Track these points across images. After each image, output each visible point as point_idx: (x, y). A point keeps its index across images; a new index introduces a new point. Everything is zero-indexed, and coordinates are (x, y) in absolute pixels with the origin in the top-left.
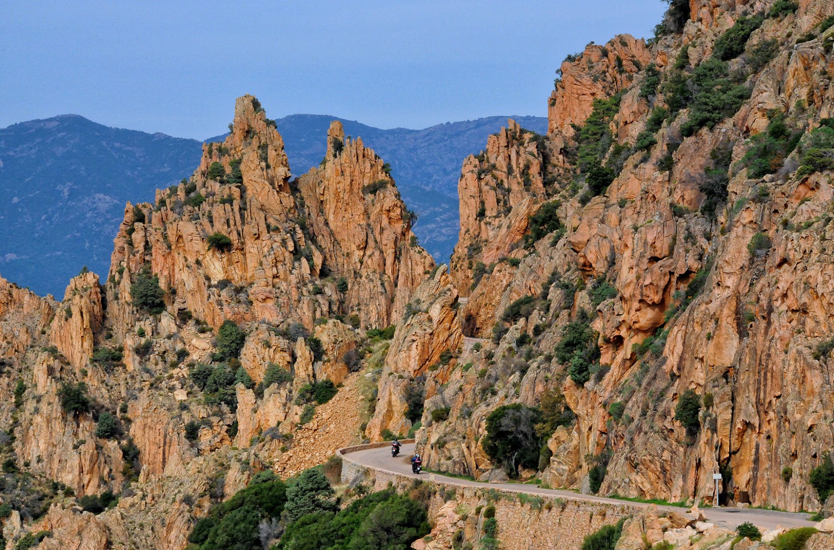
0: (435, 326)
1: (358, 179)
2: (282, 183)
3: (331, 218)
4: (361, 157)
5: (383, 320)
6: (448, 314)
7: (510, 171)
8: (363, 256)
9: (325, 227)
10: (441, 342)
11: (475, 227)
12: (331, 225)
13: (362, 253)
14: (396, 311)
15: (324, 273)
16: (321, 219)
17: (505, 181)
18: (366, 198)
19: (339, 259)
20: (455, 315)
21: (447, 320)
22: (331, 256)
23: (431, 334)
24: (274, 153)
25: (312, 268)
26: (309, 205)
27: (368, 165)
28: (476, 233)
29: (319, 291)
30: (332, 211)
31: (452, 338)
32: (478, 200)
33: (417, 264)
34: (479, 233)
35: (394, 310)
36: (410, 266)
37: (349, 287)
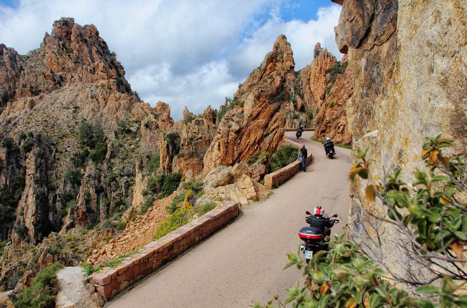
0: (245, 123)
1: (324, 67)
2: (289, 69)
3: (312, 86)
4: (326, 56)
6: (266, 107)
9: (308, 90)
10: (251, 143)
12: (312, 89)
15: (302, 109)
16: (308, 86)
18: (327, 75)
19: (312, 104)
20: (277, 110)
21: (263, 115)
22: (309, 103)
23: (238, 132)
24: (286, 55)
25: (295, 107)
26: (303, 80)
27: (329, 60)
29: (296, 117)
30: (312, 83)
31: (267, 140)
37: (314, 116)
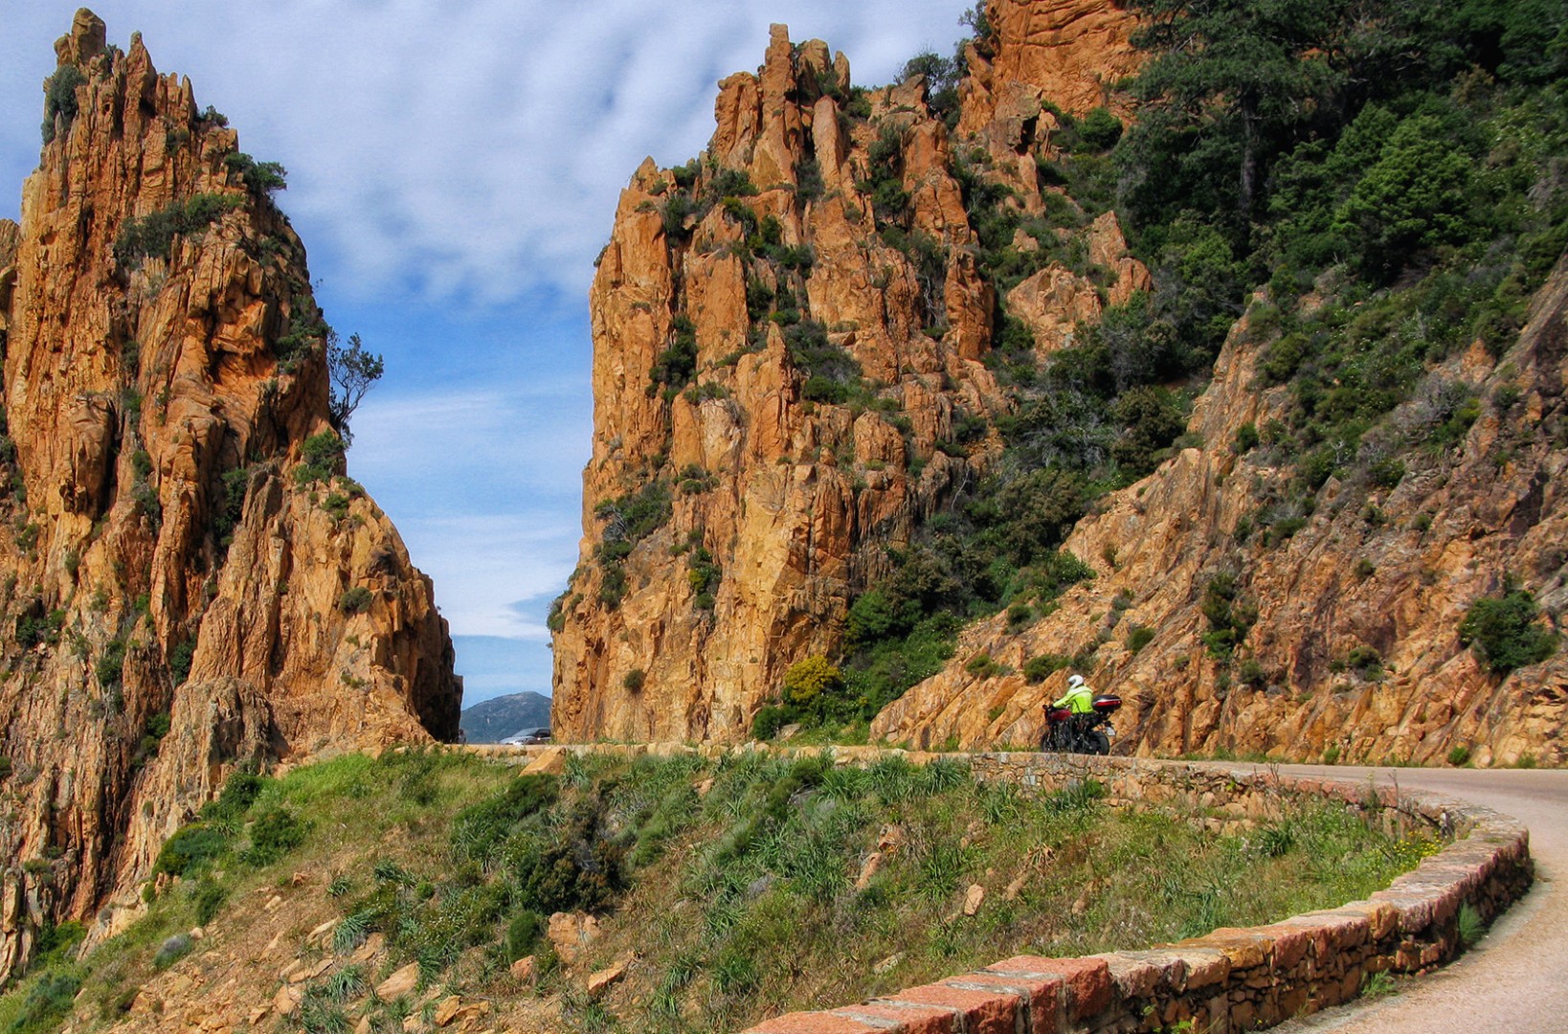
5: (79, 858)
7: (806, 187)
8: (89, 540)
11: (645, 426)
13: (84, 525)
14: (149, 810)
17: (788, 223)
28: (652, 450)
32: (665, 316)
33: (310, 562)
34: (665, 450)
35: (140, 805)
36: (274, 572)
